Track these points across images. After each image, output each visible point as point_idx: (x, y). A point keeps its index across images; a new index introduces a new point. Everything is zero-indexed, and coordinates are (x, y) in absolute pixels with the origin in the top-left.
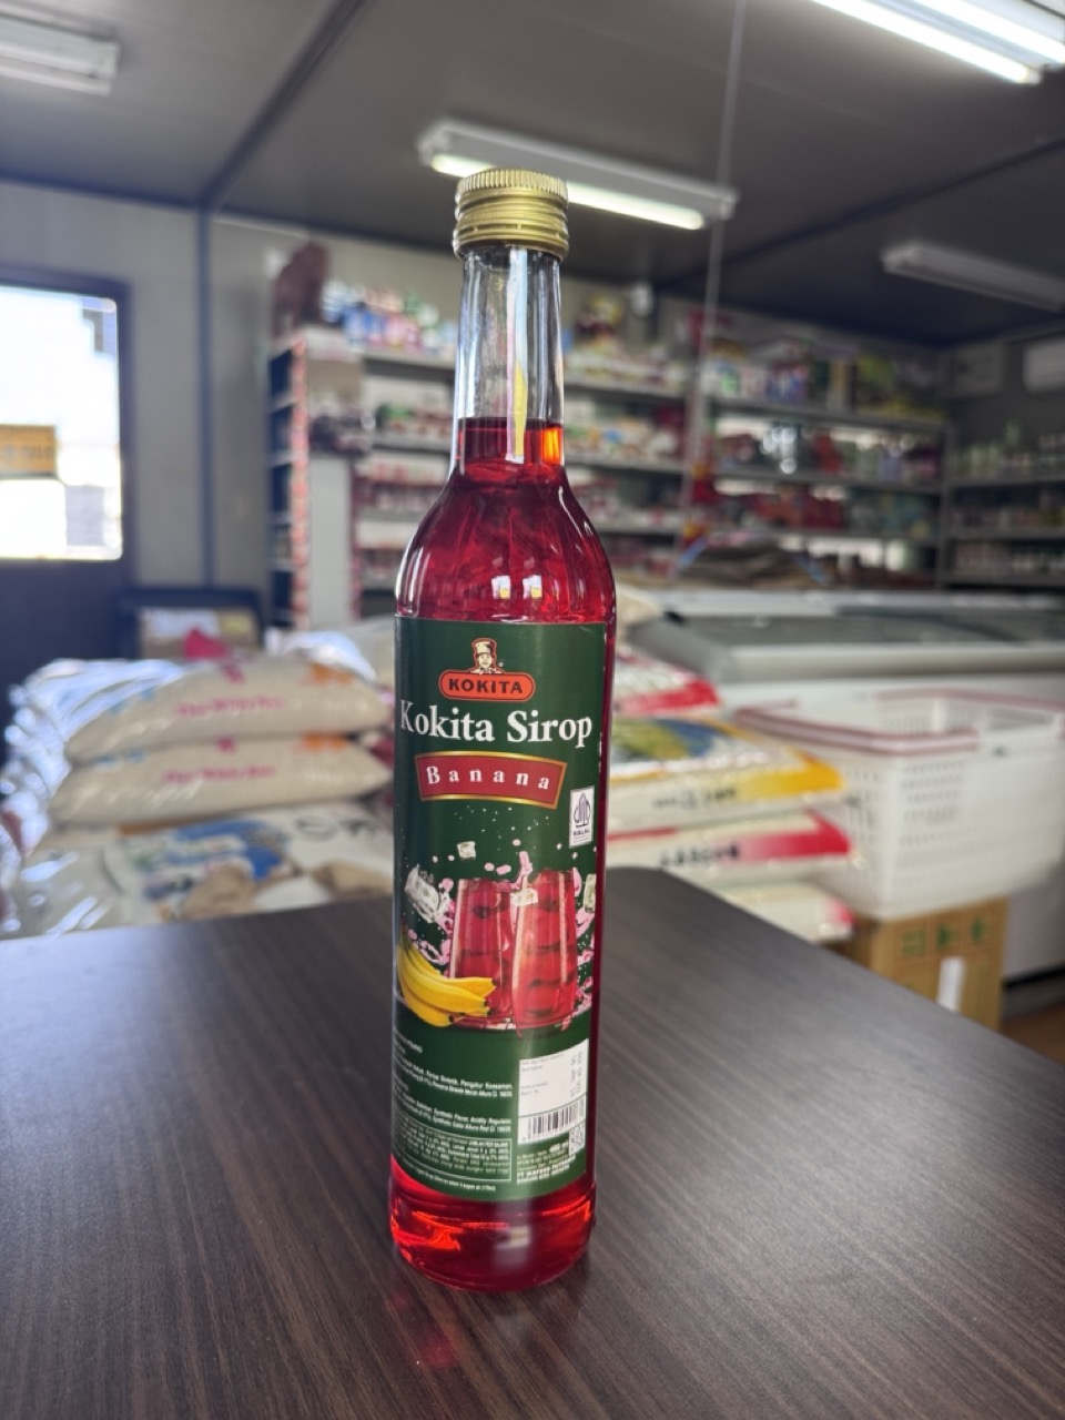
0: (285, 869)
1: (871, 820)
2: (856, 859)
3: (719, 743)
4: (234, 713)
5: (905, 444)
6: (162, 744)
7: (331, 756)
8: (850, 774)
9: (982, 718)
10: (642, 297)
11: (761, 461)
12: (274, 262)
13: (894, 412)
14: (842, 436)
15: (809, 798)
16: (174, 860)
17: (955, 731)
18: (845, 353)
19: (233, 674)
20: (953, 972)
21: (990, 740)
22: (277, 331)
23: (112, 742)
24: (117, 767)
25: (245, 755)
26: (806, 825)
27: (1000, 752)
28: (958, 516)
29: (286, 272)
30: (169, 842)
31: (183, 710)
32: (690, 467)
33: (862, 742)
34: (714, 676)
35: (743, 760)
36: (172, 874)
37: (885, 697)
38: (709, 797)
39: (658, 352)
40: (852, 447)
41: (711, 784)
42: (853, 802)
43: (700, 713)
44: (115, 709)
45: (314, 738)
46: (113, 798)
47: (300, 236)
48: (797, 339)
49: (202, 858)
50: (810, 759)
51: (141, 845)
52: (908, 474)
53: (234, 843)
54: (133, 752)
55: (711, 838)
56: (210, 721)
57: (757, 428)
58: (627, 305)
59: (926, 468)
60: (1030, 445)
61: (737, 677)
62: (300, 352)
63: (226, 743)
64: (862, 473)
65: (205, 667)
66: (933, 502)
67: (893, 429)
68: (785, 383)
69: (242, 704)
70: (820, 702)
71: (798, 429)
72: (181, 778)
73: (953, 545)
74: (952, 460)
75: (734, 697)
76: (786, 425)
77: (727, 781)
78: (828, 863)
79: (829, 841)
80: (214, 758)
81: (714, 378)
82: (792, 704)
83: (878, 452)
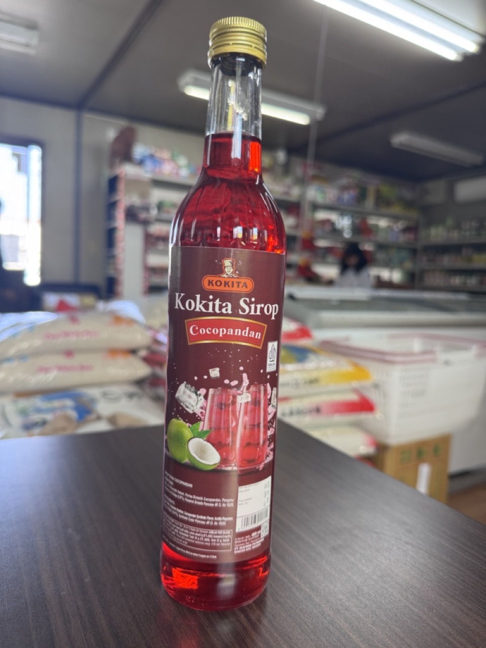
0: (93, 416)
1: (385, 395)
2: (378, 415)
3: (312, 357)
4: (73, 339)
5: (400, 225)
6: (37, 353)
7: (121, 361)
8: (376, 373)
9: (438, 347)
10: (281, 156)
11: (335, 231)
12: (111, 134)
13: (396, 210)
14: (372, 221)
15: (355, 384)
16: (39, 410)
17: (424, 353)
18: (374, 183)
19: (74, 320)
20: (425, 471)
21: (442, 357)
22: (112, 165)
23: (12, 352)
24: (15, 364)
25: (78, 360)
26: (353, 397)
27: (447, 363)
28: (425, 258)
29: (117, 139)
30: (38, 402)
31: (48, 336)
32: (301, 233)
33: (381, 357)
34: (310, 325)
35: (323, 364)
36: (37, 417)
37: (392, 337)
38: (305, 383)
39: (288, 180)
40: (377, 226)
41: (307, 376)
42: (376, 386)
43: (303, 342)
44: (14, 336)
45: (114, 352)
46: (11, 379)
47: (123, 123)
48: (351, 176)
49: (52, 410)
50: (356, 365)
51: (24, 403)
52: (402, 239)
53: (69, 403)
54: (22, 357)
55: (306, 403)
56: (61, 342)
57: (333, 217)
58: (275, 159)
59: (409, 236)
60: (458, 226)
61: (321, 326)
62: (123, 175)
63: (69, 353)
64: (381, 238)
65: (62, 316)
66: (414, 252)
67: (395, 218)
68: (347, 196)
69: (77, 334)
70: (360, 338)
71: (352, 216)
72: (45, 370)
73: (423, 272)
74: (423, 233)
75: (319, 335)
76: (346, 215)
77: (314, 375)
78: (364, 416)
79: (365, 406)
80: (62, 360)
81: (313, 193)
82: (347, 339)
83: (389, 228)
